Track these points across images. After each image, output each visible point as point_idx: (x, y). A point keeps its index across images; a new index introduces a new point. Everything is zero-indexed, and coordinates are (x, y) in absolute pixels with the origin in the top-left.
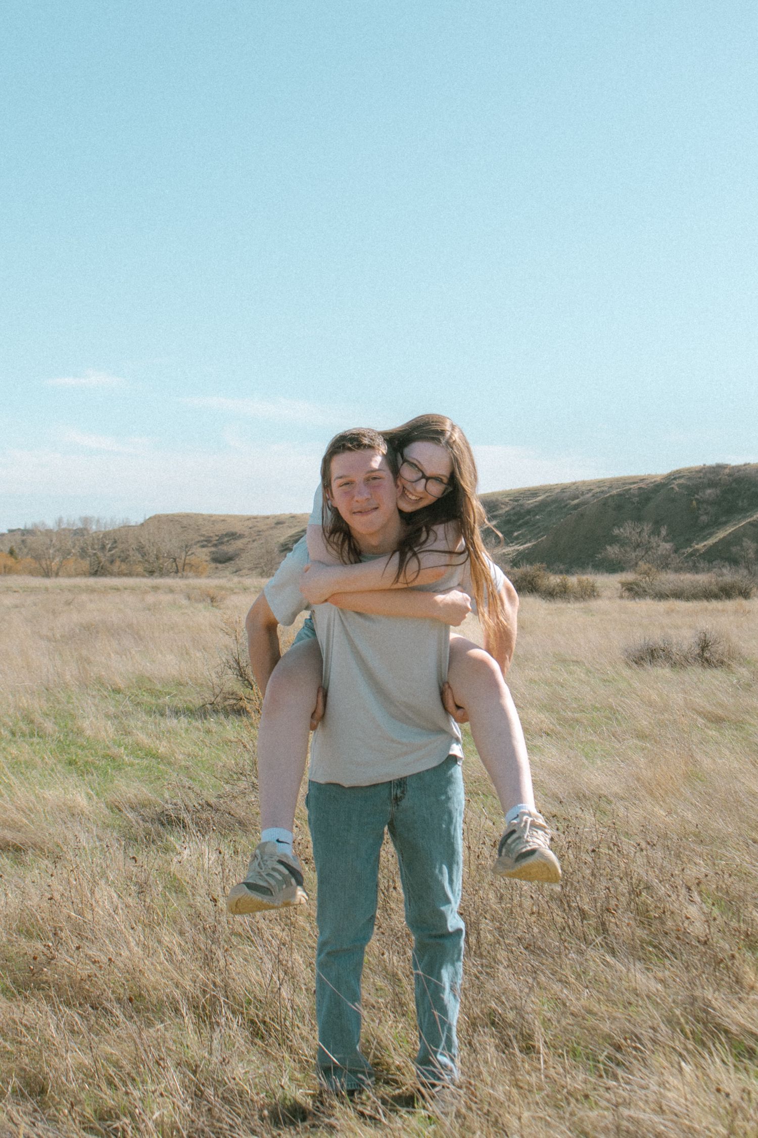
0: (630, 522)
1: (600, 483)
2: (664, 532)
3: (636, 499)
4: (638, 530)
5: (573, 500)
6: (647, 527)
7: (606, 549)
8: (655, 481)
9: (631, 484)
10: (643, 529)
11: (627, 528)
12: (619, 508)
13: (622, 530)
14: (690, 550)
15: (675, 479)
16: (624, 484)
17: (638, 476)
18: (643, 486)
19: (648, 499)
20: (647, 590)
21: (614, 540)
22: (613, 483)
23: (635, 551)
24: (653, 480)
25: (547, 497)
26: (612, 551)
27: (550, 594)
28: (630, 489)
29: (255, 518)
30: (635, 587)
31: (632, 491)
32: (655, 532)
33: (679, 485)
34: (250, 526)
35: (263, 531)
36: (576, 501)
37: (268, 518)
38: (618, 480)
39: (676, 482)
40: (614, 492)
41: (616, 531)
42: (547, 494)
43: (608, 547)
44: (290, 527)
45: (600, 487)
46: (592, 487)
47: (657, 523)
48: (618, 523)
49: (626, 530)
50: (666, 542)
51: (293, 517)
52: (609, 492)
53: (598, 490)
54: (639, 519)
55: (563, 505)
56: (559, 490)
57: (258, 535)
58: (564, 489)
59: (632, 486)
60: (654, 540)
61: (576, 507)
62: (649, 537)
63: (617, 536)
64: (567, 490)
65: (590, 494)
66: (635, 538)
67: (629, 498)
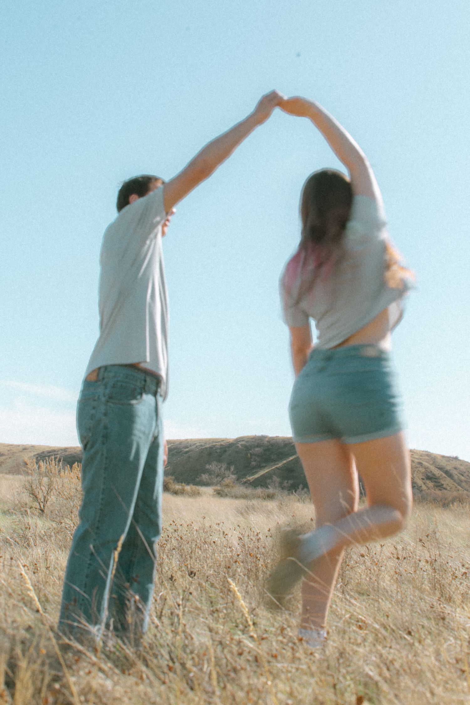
0: (215, 462)
1: (200, 440)
2: (232, 468)
3: (218, 451)
4: (219, 467)
5: (185, 449)
6: (224, 466)
7: (202, 476)
8: (229, 442)
9: (217, 442)
10: (222, 466)
11: (213, 465)
12: (210, 454)
13: (210, 466)
14: (245, 480)
15: (240, 441)
16: (213, 442)
17: (221, 439)
18: (223, 444)
19: (225, 451)
20: (228, 494)
21: (205, 471)
22: (206, 441)
23: (216, 478)
24: (228, 441)
25: (172, 446)
26: (205, 477)
27: (176, 493)
28: (216, 445)
29: (11, 445)
30: (221, 492)
31: (217, 446)
32: (228, 468)
33: (242, 445)
34: (9, 449)
35: (16, 453)
36: (187, 450)
37: (19, 446)
38: (210, 440)
39: (240, 443)
40: (207, 446)
41: (207, 466)
42: (172, 445)
43: (202, 475)
44: (31, 452)
45: (200, 443)
46: (196, 442)
47: (229, 464)
48: (209, 462)
49: (213, 466)
50: (232, 475)
51: (33, 446)
52: (205, 446)
53: (198, 444)
54: (220, 461)
55: (180, 451)
56: (178, 443)
57: (13, 455)
58: (181, 442)
59: (217, 443)
60: (227, 473)
61: (186, 452)
62: (224, 471)
63: (207, 469)
64: (182, 443)
65: (195, 446)
66: (217, 470)
67: (215, 450)
